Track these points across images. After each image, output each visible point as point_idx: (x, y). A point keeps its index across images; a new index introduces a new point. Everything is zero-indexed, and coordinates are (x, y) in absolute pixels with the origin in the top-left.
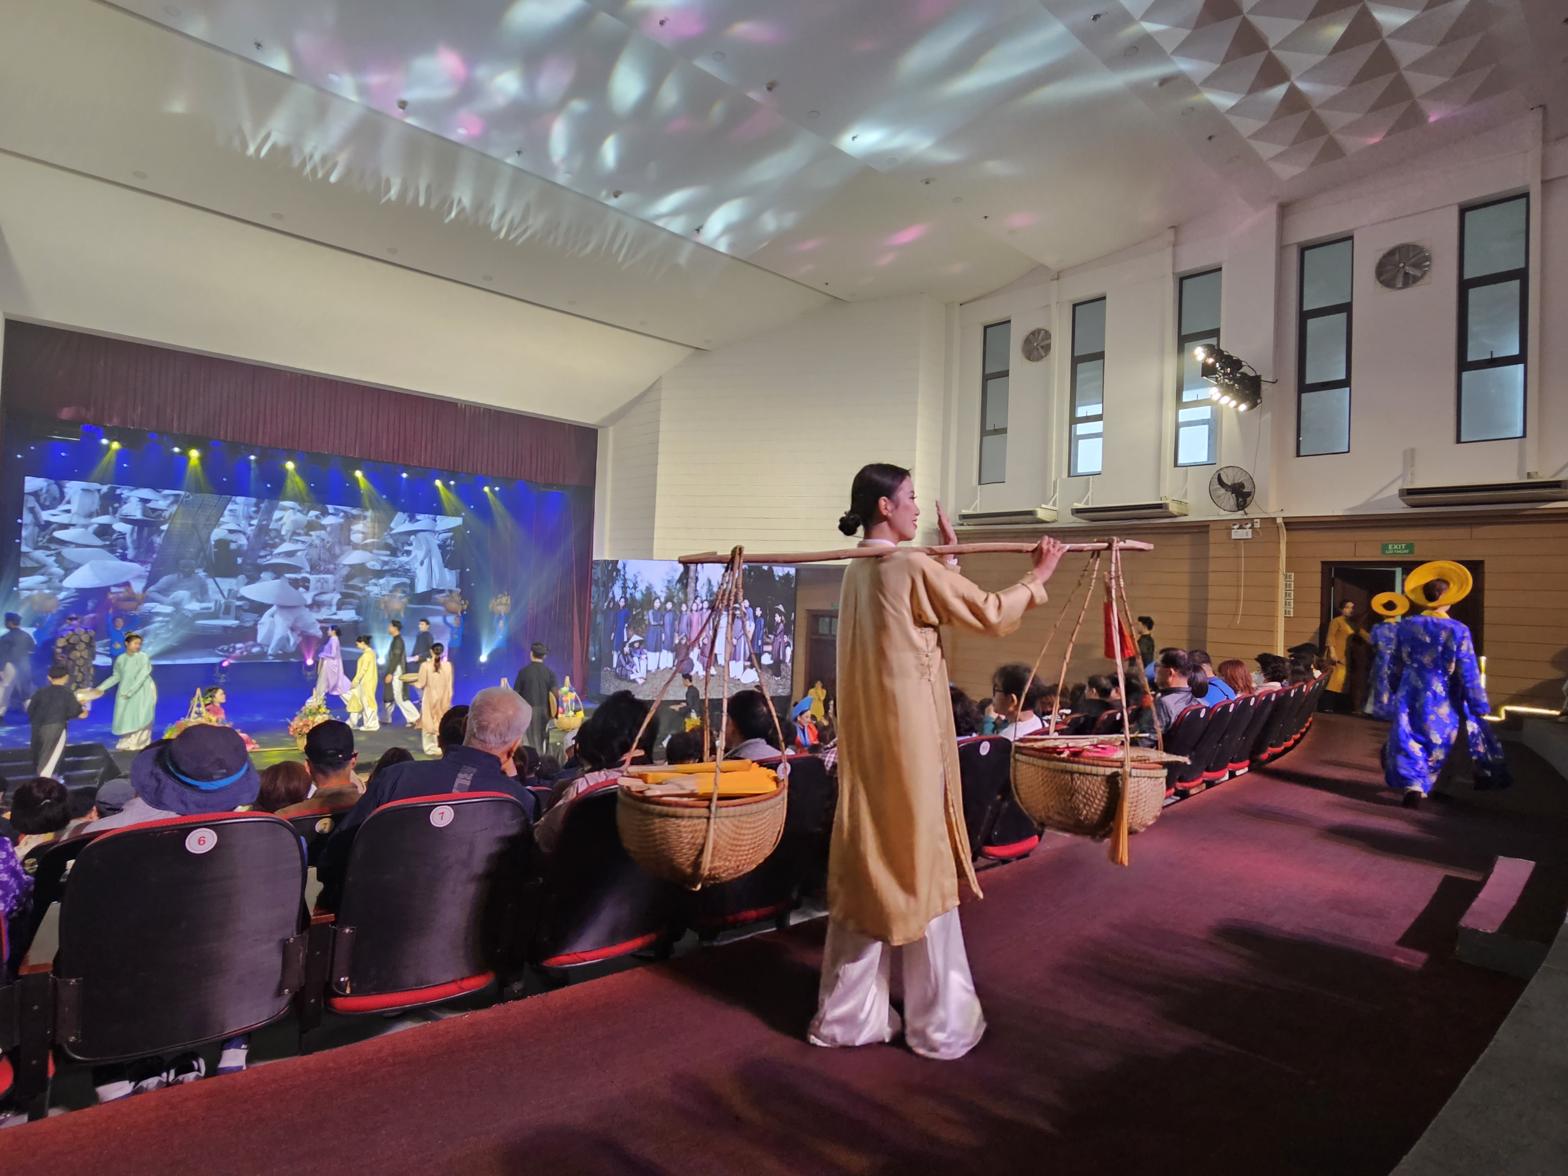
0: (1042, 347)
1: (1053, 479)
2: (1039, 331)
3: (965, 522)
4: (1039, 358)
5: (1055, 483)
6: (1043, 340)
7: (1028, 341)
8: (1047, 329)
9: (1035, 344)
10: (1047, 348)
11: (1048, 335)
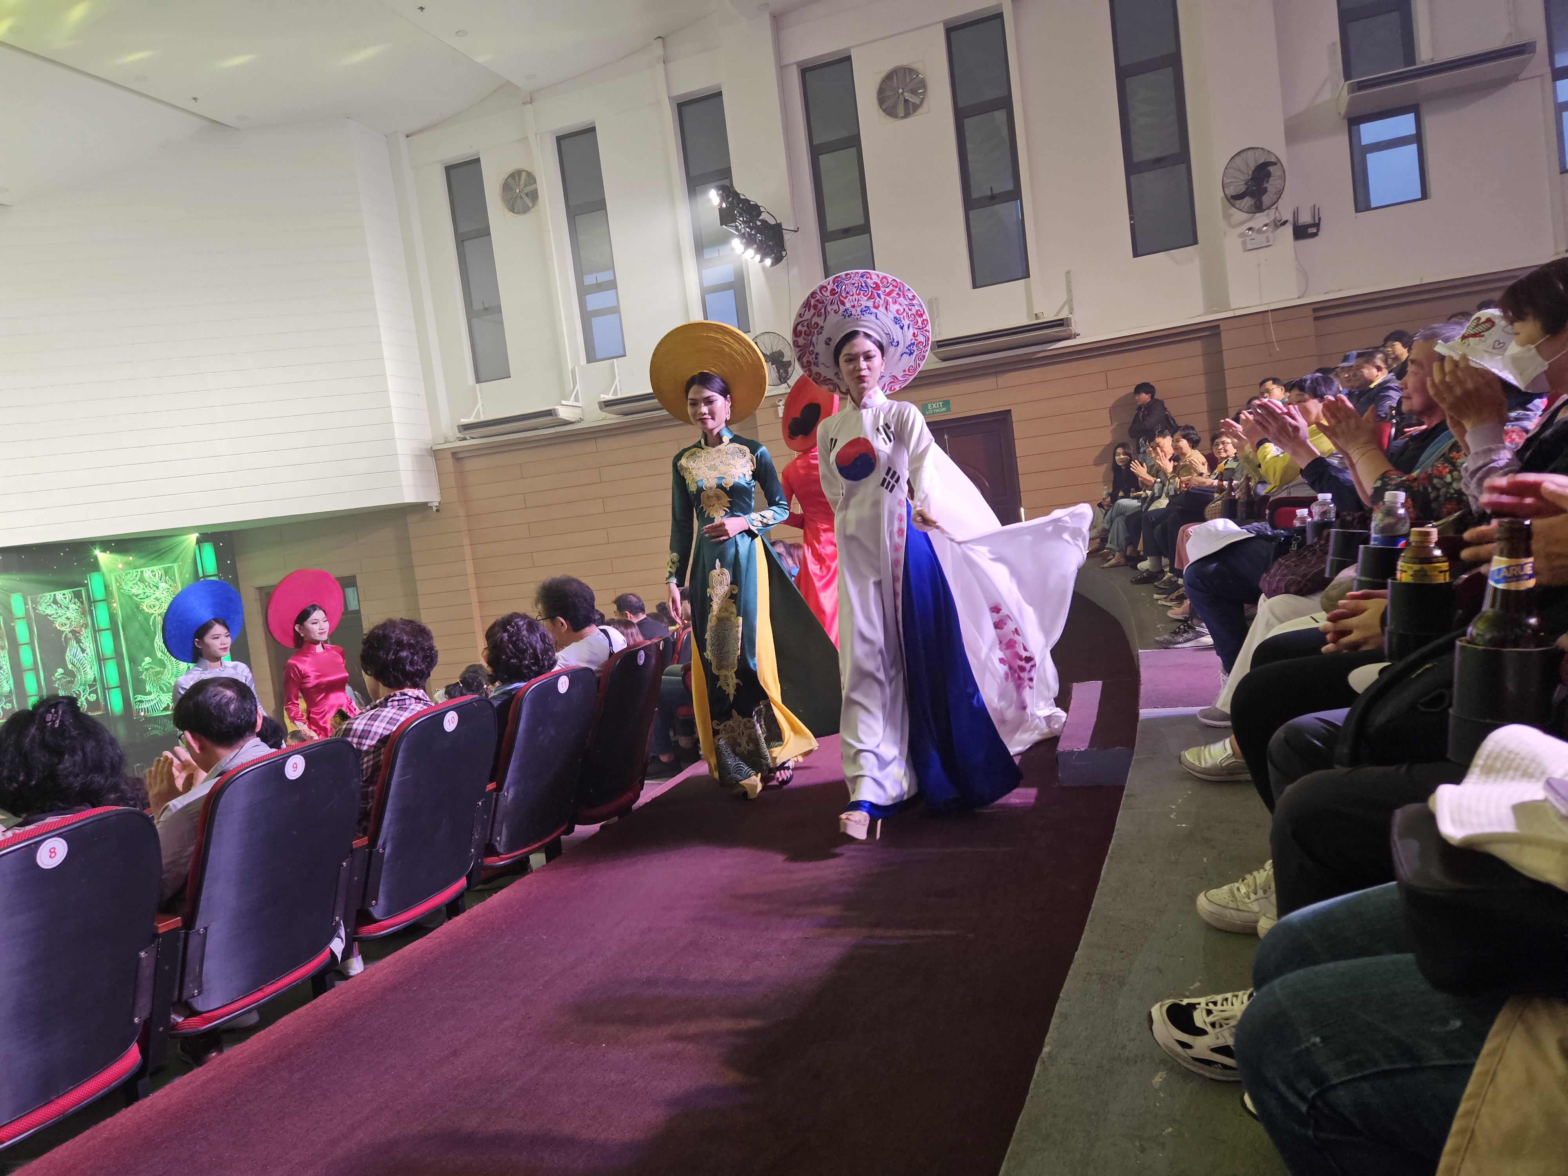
0: (527, 194)
1: (570, 367)
2: (519, 173)
3: (468, 434)
4: (526, 210)
5: (573, 372)
6: (526, 185)
7: (507, 187)
8: (530, 171)
9: (518, 191)
10: (534, 196)
11: (531, 178)
